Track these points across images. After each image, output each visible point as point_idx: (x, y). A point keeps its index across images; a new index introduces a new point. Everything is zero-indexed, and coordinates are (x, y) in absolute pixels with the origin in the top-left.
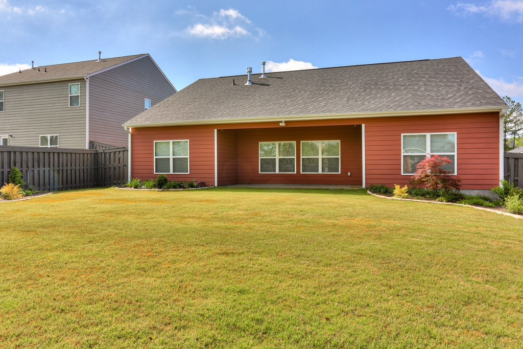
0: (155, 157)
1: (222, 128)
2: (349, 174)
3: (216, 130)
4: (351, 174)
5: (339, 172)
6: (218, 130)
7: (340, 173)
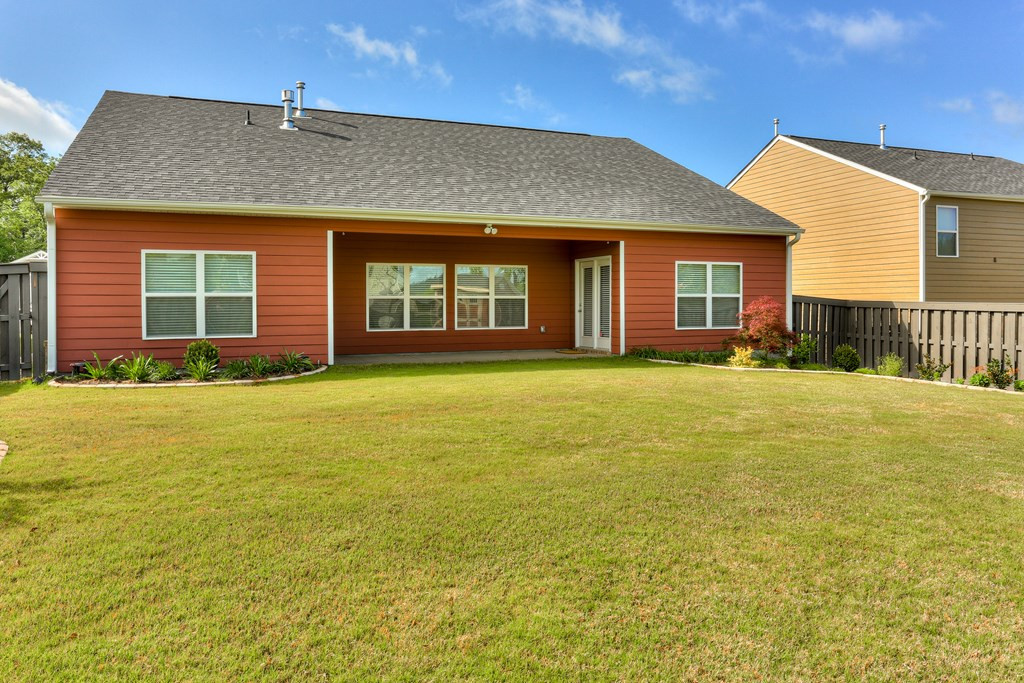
0: (144, 295)
1: (344, 230)
2: (542, 329)
3: (330, 234)
4: (545, 329)
5: (524, 325)
6: (335, 234)
7: (526, 327)
